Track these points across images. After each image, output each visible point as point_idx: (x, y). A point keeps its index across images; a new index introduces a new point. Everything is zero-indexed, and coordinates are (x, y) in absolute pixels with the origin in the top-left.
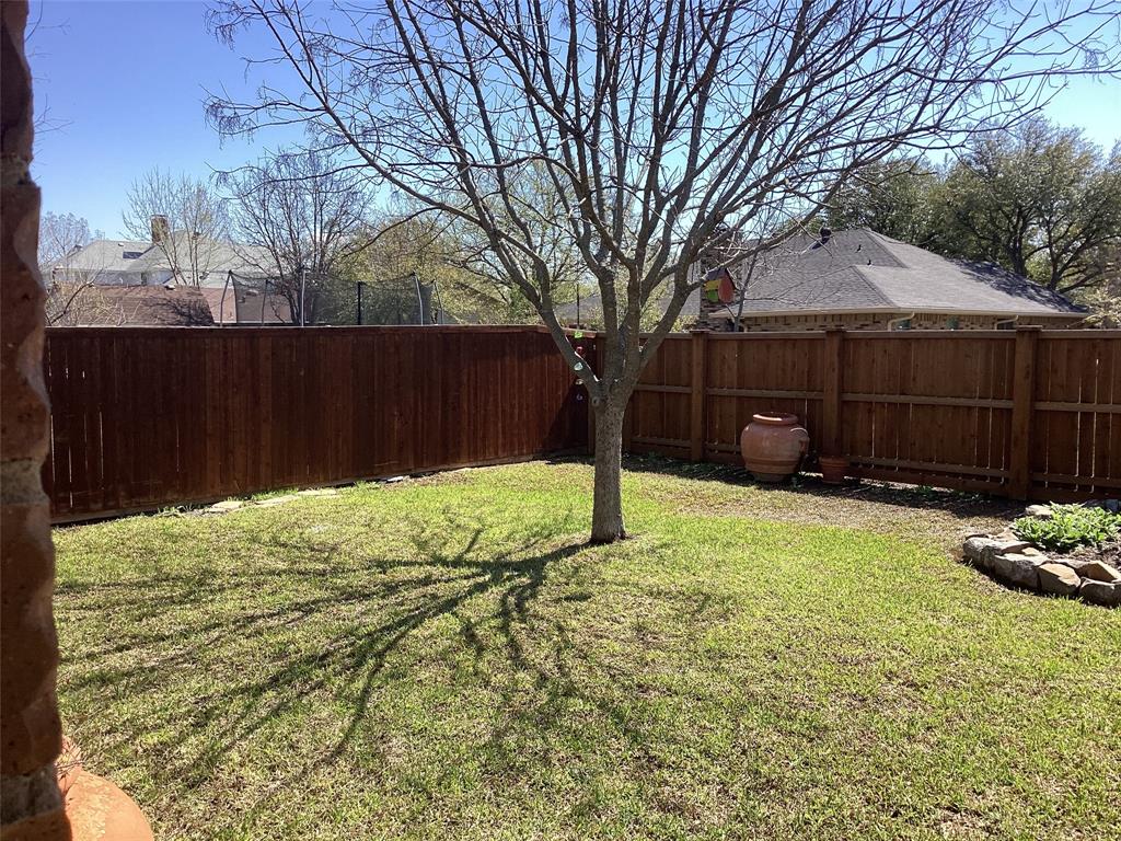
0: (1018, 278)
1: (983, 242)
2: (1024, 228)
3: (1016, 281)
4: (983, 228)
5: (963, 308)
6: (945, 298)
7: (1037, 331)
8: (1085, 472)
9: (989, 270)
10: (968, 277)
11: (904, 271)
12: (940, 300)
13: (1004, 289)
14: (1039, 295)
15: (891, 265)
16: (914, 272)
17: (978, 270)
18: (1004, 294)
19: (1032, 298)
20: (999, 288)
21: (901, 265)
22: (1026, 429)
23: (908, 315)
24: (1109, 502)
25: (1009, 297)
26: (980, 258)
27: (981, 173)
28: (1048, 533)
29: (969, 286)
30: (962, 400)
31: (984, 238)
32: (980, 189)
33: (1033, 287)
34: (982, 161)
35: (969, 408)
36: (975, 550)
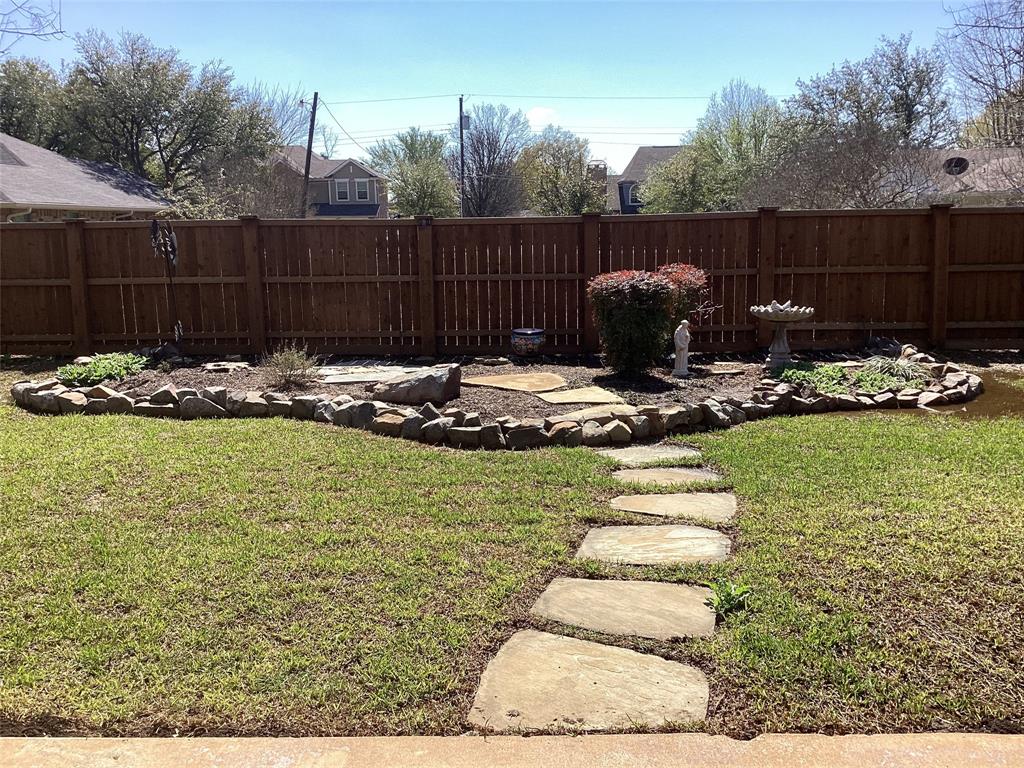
0: (137, 178)
1: (105, 145)
2: (139, 134)
3: (135, 179)
4: (102, 132)
5: (79, 204)
6: (63, 195)
7: (83, 222)
8: (131, 330)
9: (110, 171)
10: (89, 176)
11: (22, 169)
12: (57, 197)
13: (122, 188)
14: (154, 193)
15: (11, 163)
16: (34, 170)
17: (99, 171)
18: (122, 192)
19: (148, 196)
20: (117, 187)
21: (21, 164)
22: (83, 301)
23: (26, 210)
24: (145, 349)
25: (125, 195)
26: (100, 160)
27: (94, 82)
28: (81, 374)
29: (88, 184)
30: (31, 280)
31: (105, 141)
32: (93, 96)
33: (149, 186)
34: (96, 71)
35: (38, 287)
36: (18, 392)
